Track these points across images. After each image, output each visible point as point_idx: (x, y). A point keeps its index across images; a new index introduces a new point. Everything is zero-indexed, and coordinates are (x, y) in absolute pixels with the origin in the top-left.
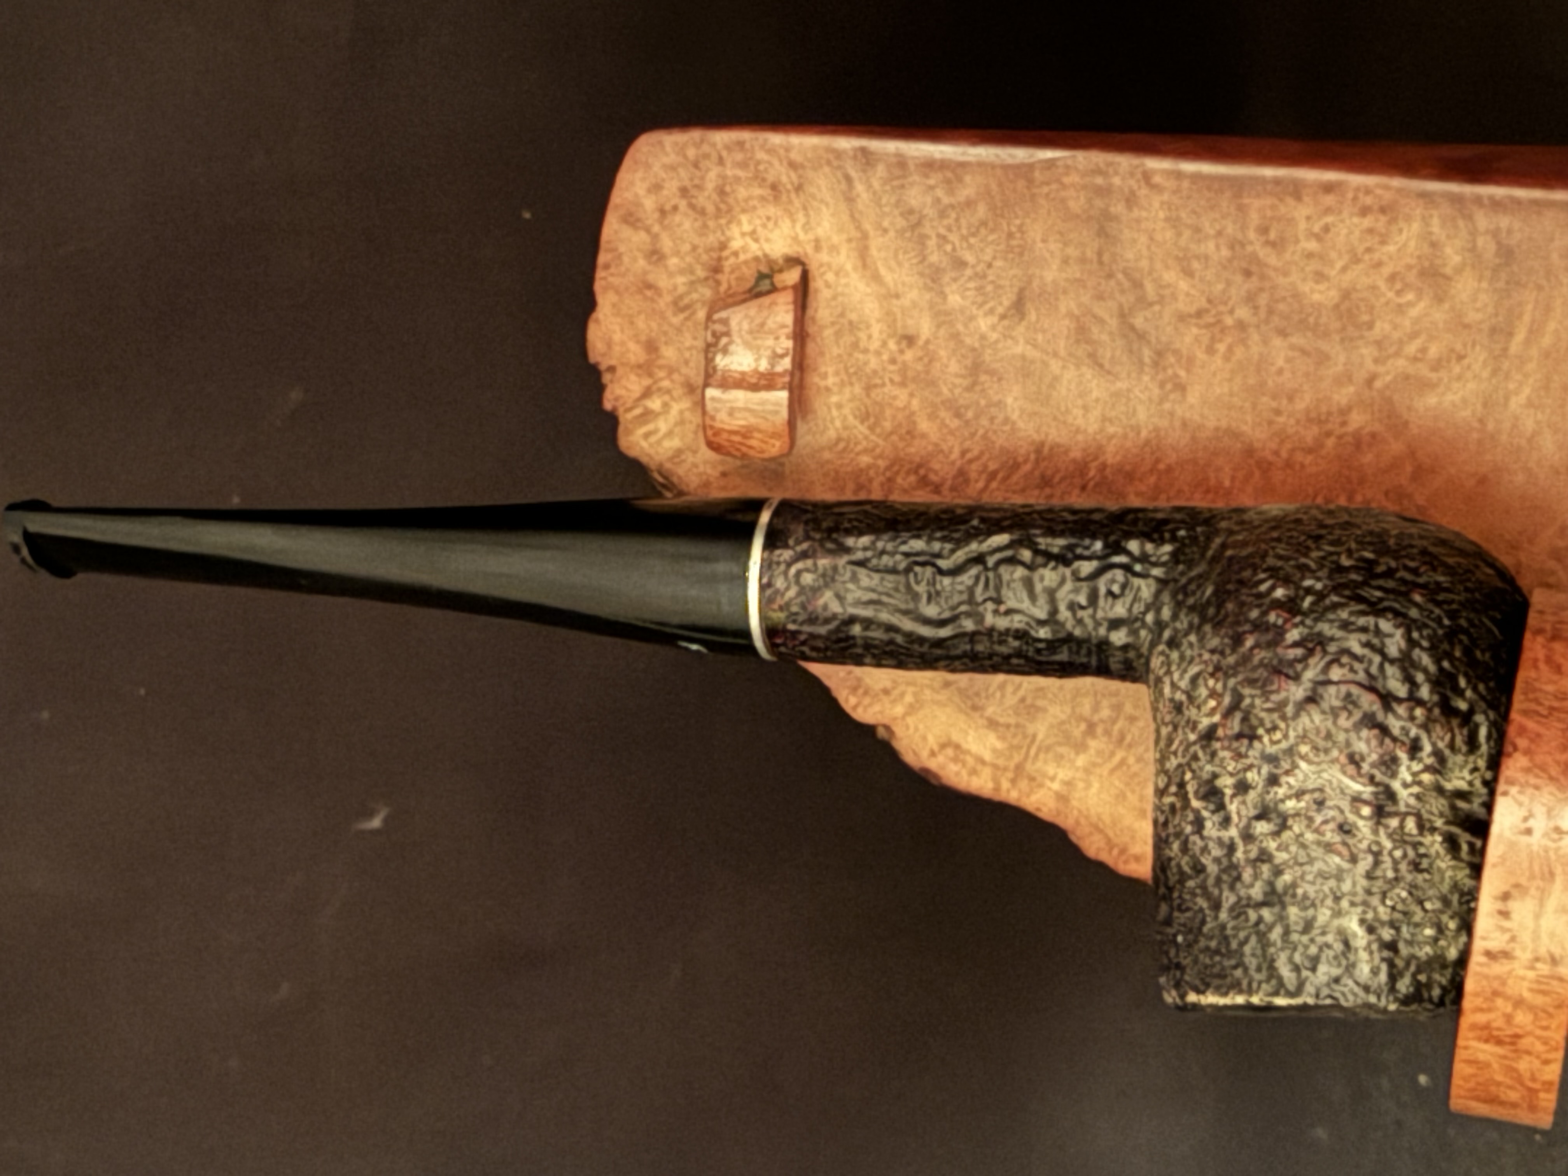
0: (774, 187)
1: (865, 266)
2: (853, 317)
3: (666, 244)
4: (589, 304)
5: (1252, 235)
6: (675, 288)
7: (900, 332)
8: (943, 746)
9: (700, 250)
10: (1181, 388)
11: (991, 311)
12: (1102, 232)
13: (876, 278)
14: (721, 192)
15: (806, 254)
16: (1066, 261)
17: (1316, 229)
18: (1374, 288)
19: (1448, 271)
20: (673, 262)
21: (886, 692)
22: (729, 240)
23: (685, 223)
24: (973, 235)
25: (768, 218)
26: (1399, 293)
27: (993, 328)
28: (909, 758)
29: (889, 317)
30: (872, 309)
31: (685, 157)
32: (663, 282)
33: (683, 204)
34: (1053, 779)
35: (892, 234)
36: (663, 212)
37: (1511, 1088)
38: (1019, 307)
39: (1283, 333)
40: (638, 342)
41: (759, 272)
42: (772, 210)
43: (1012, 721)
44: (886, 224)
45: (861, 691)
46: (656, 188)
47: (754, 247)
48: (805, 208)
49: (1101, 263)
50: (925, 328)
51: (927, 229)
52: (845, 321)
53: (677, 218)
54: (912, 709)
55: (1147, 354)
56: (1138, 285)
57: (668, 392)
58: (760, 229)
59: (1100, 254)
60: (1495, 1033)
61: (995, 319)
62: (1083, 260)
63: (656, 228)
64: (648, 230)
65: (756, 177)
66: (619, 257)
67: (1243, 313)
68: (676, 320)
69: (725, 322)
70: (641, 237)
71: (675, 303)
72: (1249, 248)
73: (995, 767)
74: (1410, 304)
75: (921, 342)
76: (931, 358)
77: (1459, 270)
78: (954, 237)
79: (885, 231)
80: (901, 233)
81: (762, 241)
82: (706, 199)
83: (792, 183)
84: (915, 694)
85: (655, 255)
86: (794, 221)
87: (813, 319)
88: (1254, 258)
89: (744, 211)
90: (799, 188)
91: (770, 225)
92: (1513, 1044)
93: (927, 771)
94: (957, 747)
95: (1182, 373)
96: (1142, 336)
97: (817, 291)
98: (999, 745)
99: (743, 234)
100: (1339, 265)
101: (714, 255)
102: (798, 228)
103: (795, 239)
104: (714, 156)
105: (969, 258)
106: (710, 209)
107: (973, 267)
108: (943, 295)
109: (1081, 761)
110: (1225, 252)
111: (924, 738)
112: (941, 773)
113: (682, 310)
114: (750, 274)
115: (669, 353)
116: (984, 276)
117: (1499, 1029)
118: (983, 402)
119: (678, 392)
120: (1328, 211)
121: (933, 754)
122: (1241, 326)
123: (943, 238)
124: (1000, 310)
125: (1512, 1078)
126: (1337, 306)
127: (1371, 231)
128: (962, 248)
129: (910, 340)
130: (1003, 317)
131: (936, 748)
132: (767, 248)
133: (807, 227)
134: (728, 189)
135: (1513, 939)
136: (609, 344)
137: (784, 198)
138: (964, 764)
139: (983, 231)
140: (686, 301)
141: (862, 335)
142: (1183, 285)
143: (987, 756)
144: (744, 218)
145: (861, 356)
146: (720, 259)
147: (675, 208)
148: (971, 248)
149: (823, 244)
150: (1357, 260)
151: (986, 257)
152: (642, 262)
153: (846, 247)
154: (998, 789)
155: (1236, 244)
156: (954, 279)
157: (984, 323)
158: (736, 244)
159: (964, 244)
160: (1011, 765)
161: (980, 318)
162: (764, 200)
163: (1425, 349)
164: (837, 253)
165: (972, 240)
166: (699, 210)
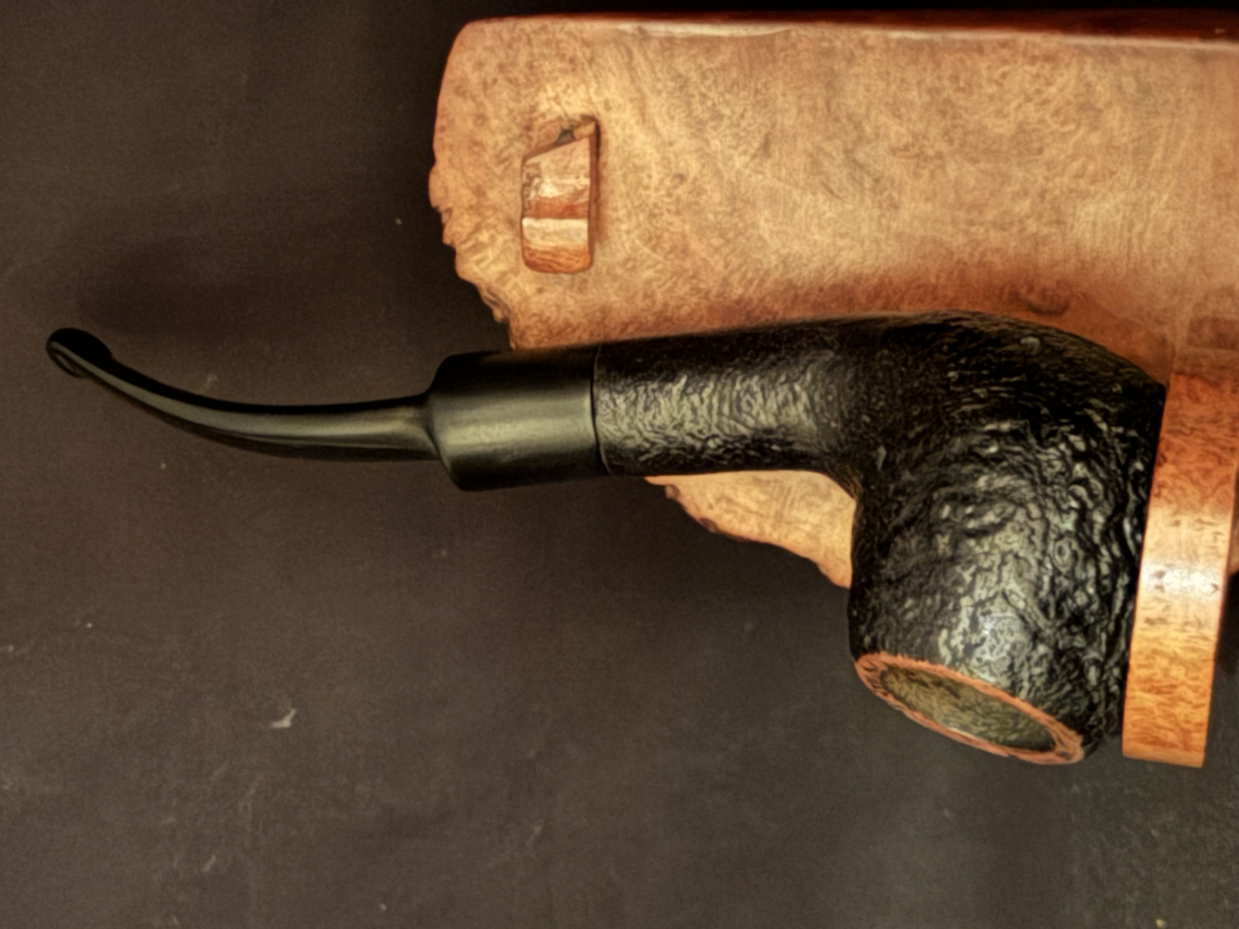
0: (572, 61)
1: (644, 121)
2: (638, 162)
3: (489, 109)
4: (430, 160)
5: (946, 83)
6: (496, 144)
7: (674, 171)
8: (718, 500)
9: (515, 114)
10: (895, 207)
11: (745, 152)
12: (829, 85)
13: (652, 129)
14: (530, 66)
15: (599, 114)
16: (800, 111)
17: (996, 76)
18: (1042, 121)
19: (1100, 105)
20: (494, 123)
22: (537, 104)
23: (504, 93)
24: (728, 92)
25: (568, 86)
26: (1063, 124)
27: (746, 166)
28: (692, 511)
29: (665, 161)
30: (651, 156)
31: (501, 39)
32: (488, 139)
33: (501, 78)
34: (805, 522)
35: (664, 94)
36: (485, 85)
37: (1171, 730)
38: (766, 147)
39: (974, 161)
40: (469, 187)
41: (562, 129)
42: (569, 79)
44: (659, 86)
46: (480, 65)
47: (557, 109)
48: (596, 77)
49: (829, 110)
50: (693, 167)
51: (692, 90)
52: (630, 165)
53: (496, 88)
55: (868, 183)
56: (858, 126)
57: (494, 227)
58: (561, 95)
59: (828, 104)
60: (1156, 685)
61: (747, 159)
62: (814, 109)
63: (481, 98)
64: (473, 98)
65: (557, 55)
66: (452, 122)
67: (941, 145)
68: (498, 170)
69: (537, 166)
70: (468, 106)
71: (498, 156)
72: (945, 95)
73: (759, 514)
74: (1071, 133)
75: (690, 179)
76: (698, 191)
77: (1109, 104)
78: (713, 94)
80: (671, 94)
81: (564, 104)
82: (519, 73)
83: (585, 58)
85: (481, 119)
86: (588, 88)
87: (605, 164)
88: (948, 101)
89: (548, 80)
90: (591, 61)
91: (570, 91)
92: (1169, 693)
93: (706, 521)
94: (730, 501)
95: (895, 195)
96: (863, 168)
97: (607, 142)
98: (763, 497)
99: (548, 99)
100: (1014, 104)
101: (527, 116)
102: (592, 91)
103: (590, 101)
104: (524, 38)
105: (726, 111)
106: (522, 79)
107: (730, 118)
108: (707, 142)
109: (827, 507)
110: (926, 98)
111: (703, 495)
112: (718, 522)
113: (502, 162)
114: (555, 131)
115: (493, 195)
116: (738, 125)
117: (1159, 681)
118: (740, 225)
119: (501, 227)
120: (1005, 62)
121: (711, 507)
122: (939, 155)
123: (704, 96)
124: (752, 151)
125: (1171, 722)
126: (1013, 138)
127: (1037, 76)
128: (720, 103)
129: (682, 178)
130: (754, 157)
131: (712, 501)
132: (568, 109)
133: (598, 93)
134: (536, 64)
135: (1167, 608)
136: (446, 190)
137: (579, 69)
138: (735, 513)
139: (735, 88)
140: (505, 154)
141: (643, 175)
142: (893, 125)
143: (754, 507)
144: (549, 87)
145: (643, 193)
146: (531, 120)
147: (495, 81)
148: (727, 103)
149: (611, 104)
150: (1029, 99)
151: (739, 110)
152: (470, 124)
153: (629, 106)
154: (762, 533)
155: (934, 91)
156: (715, 128)
157: (739, 162)
158: (543, 107)
159: (721, 100)
160: (772, 513)
161: (736, 158)
162: (564, 71)
163: (1084, 168)
164: (624, 111)
165: (728, 97)
166: (513, 82)
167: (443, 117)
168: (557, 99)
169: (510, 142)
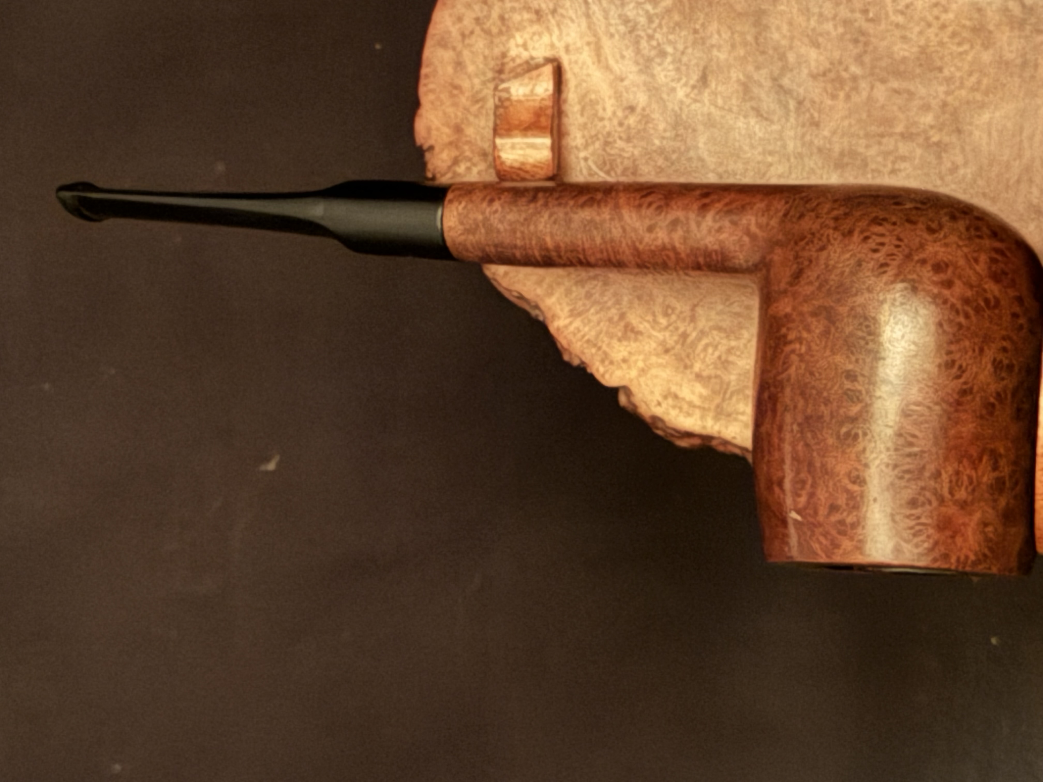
0: (537, 13)
1: (599, 61)
2: (593, 96)
3: (466, 55)
4: (416, 104)
5: (858, 15)
6: (473, 87)
7: (625, 104)
8: (665, 397)
9: (489, 60)
10: (816, 124)
11: (686, 84)
12: (757, 23)
13: (607, 68)
14: (502, 18)
15: (560, 57)
16: (733, 46)
18: (941, 44)
19: (991, 27)
20: (471, 69)
21: (624, 361)
22: (508, 50)
23: (479, 43)
24: (672, 33)
25: (534, 34)
26: (959, 44)
27: (687, 96)
28: (642, 410)
29: (618, 96)
30: (605, 91)
32: (466, 84)
33: (478, 30)
34: (743, 412)
35: (617, 37)
36: (463, 36)
38: (704, 80)
39: (883, 81)
40: (449, 126)
42: (536, 28)
43: (712, 372)
44: (612, 30)
45: (607, 363)
46: (460, 19)
47: (525, 55)
48: (558, 25)
49: (758, 44)
50: (641, 99)
51: (640, 32)
52: (587, 100)
53: (473, 39)
54: (643, 372)
55: (792, 104)
56: (783, 57)
57: (470, 160)
58: (528, 42)
59: (756, 38)
61: (688, 90)
62: (745, 44)
63: (459, 46)
64: (454, 49)
65: (525, 7)
66: (435, 71)
67: (855, 69)
68: (474, 109)
69: (506, 91)
70: (448, 55)
71: (473, 97)
72: (856, 24)
73: (703, 409)
74: (966, 52)
75: (639, 110)
76: (646, 119)
77: (998, 26)
78: (658, 36)
79: (612, 36)
80: (623, 37)
81: (530, 49)
82: (493, 24)
83: (549, 9)
84: (644, 361)
85: (459, 64)
86: (551, 35)
87: (565, 101)
88: (861, 31)
89: (518, 30)
90: (554, 12)
91: (536, 38)
93: (655, 418)
94: (676, 397)
95: (816, 115)
96: (788, 92)
97: (568, 80)
98: (705, 392)
99: (517, 46)
100: (917, 30)
101: (499, 62)
102: (555, 37)
103: (552, 46)
105: (670, 49)
106: (495, 30)
107: (672, 55)
108: (653, 76)
110: (841, 30)
111: (652, 392)
112: (666, 418)
113: (477, 101)
115: (470, 131)
116: (680, 61)
118: (683, 148)
119: (476, 159)
121: (659, 404)
122: (854, 78)
123: (650, 37)
124: (692, 82)
126: (918, 59)
128: (664, 43)
129: (632, 109)
130: (694, 88)
131: (660, 399)
132: (534, 54)
133: (560, 38)
134: (507, 16)
136: (429, 130)
137: (544, 19)
138: (680, 408)
139: (677, 29)
140: (481, 96)
141: (599, 108)
142: (813, 54)
143: (697, 401)
144: (518, 35)
145: (599, 123)
146: (503, 64)
147: (472, 32)
148: (670, 42)
149: (571, 48)
150: (929, 25)
151: (680, 47)
152: (450, 70)
153: (586, 48)
154: (704, 427)
155: (846, 23)
156: (660, 64)
157: (681, 93)
158: (513, 52)
159: (665, 40)
160: (713, 407)
161: (679, 89)
162: (531, 22)
163: (979, 82)
164: (581, 53)
165: (671, 37)
166: (488, 32)
167: (427, 66)
168: (524, 46)
169: (484, 83)
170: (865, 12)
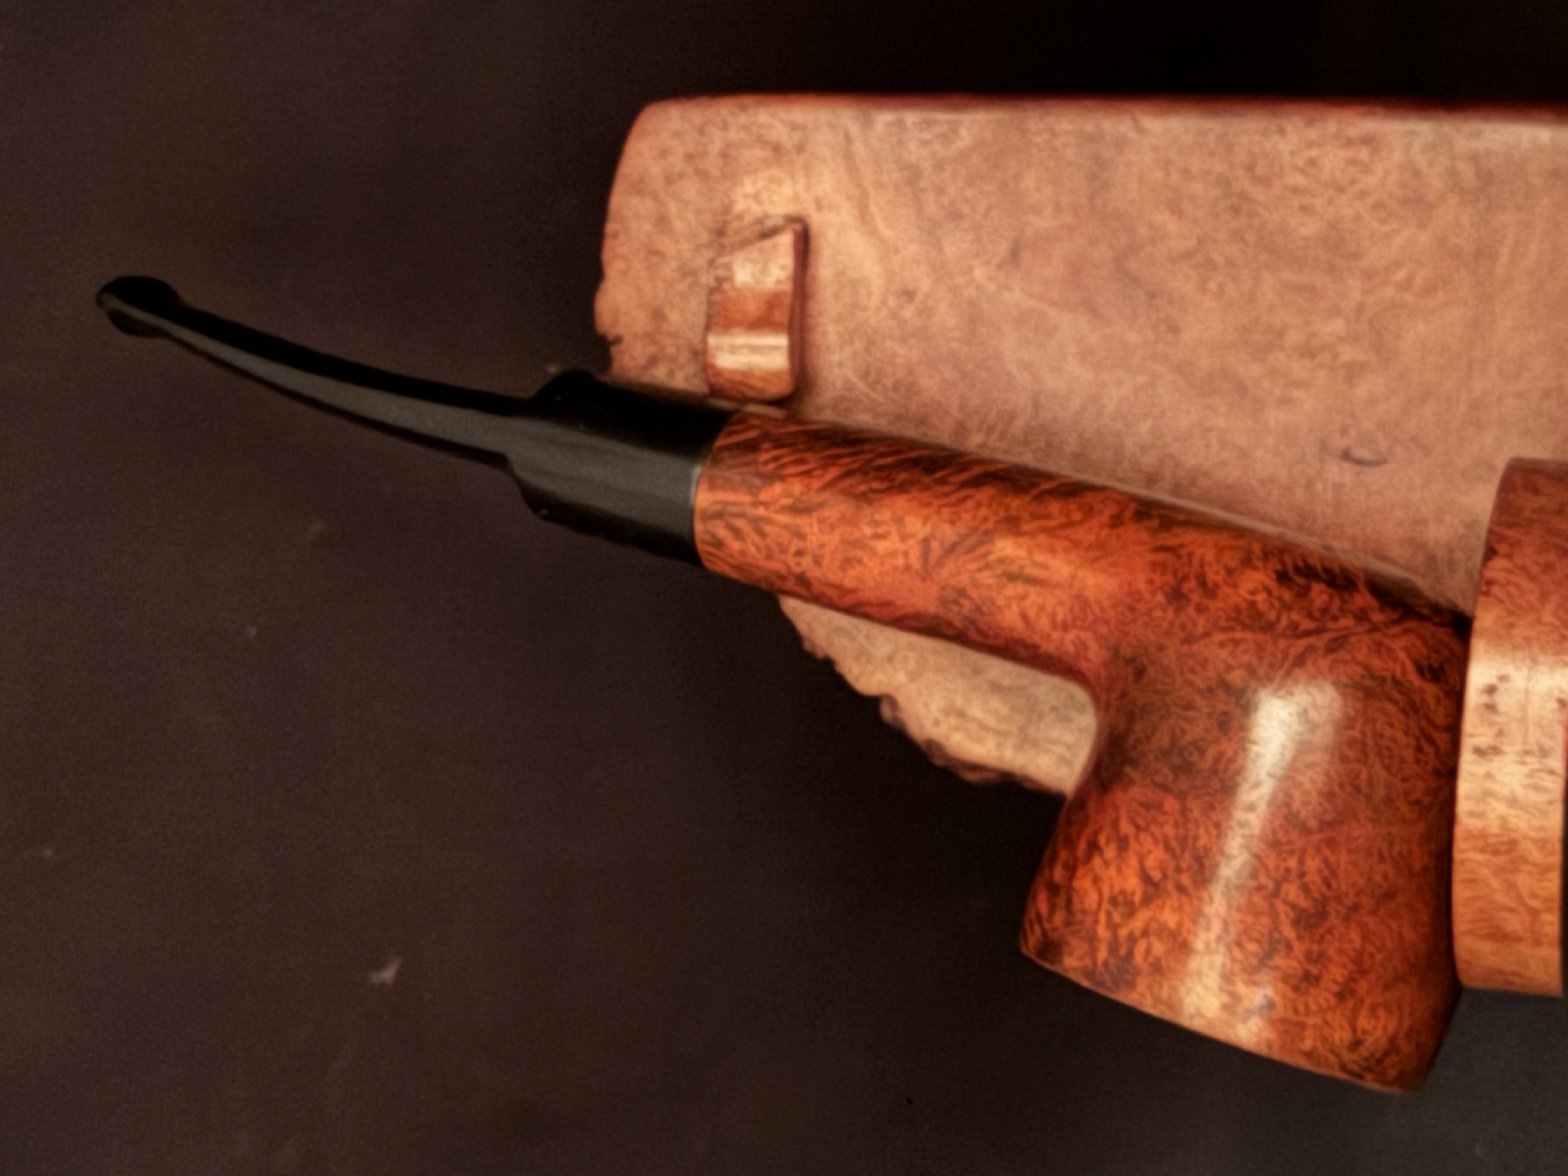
0: (776, 149)
1: (864, 222)
2: (854, 275)
3: (673, 207)
4: (598, 274)
5: (1240, 172)
6: (681, 253)
7: (899, 287)
8: (946, 714)
9: (704, 215)
10: (1175, 329)
11: (988, 262)
12: (1095, 177)
13: (874, 233)
14: (726, 156)
15: (808, 215)
16: (1059, 208)
17: (1301, 163)
19: (1431, 197)
20: (678, 225)
21: (888, 659)
22: (733, 203)
23: (690, 189)
24: (970, 187)
25: (771, 180)
26: (1383, 222)
27: (990, 279)
28: (914, 730)
29: (890, 274)
30: (871, 267)
31: (691, 124)
32: (670, 249)
33: (690, 170)
35: (890, 189)
36: (669, 180)
38: (1014, 254)
39: (1273, 270)
40: (645, 310)
42: (774, 171)
44: (884, 180)
45: (864, 660)
46: (664, 153)
47: (757, 210)
48: (806, 168)
49: (1093, 207)
50: (923, 281)
51: (924, 183)
52: (845, 279)
53: (682, 185)
54: (914, 677)
55: (1141, 298)
56: (1129, 227)
57: (673, 359)
58: (762, 191)
59: (1091, 200)
60: (1491, 841)
61: (991, 269)
62: (1075, 206)
63: (662, 194)
64: (655, 198)
65: (758, 140)
66: (627, 228)
67: (1232, 250)
68: (682, 287)
70: (646, 206)
71: (681, 269)
72: (1237, 186)
73: (1000, 733)
74: (1395, 232)
75: (919, 298)
76: (928, 312)
77: (1441, 196)
78: (950, 190)
79: (884, 187)
80: (897, 188)
81: (764, 202)
82: (712, 163)
83: (794, 144)
84: (917, 660)
85: (662, 221)
86: (795, 181)
87: (814, 279)
88: (1243, 195)
89: (747, 173)
90: (800, 148)
91: (774, 186)
93: (932, 745)
94: (962, 714)
95: (1175, 314)
96: (1136, 281)
97: (818, 249)
98: (1004, 710)
99: (746, 196)
100: (1323, 196)
101: (719, 220)
102: (800, 186)
103: (797, 198)
104: (719, 120)
106: (715, 172)
107: (970, 218)
108: (940, 247)
110: (1214, 193)
111: (928, 707)
112: (947, 744)
113: (687, 275)
115: (674, 317)
116: (981, 227)
117: (1494, 836)
118: (982, 354)
119: (682, 359)
120: (1309, 145)
121: (937, 723)
122: (1231, 263)
124: (997, 260)
125: (1513, 898)
126: (1324, 238)
127: (1352, 162)
129: (909, 295)
130: (1000, 267)
132: (770, 209)
133: (808, 187)
134: (732, 153)
135: (1501, 733)
136: (616, 313)
137: (786, 159)
138: (967, 730)
139: (978, 181)
140: (691, 267)
141: (862, 292)
142: (1172, 225)
143: (991, 722)
144: (747, 181)
145: (861, 314)
146: (725, 223)
147: (681, 174)
148: (967, 200)
149: (824, 203)
150: (1341, 191)
151: (982, 207)
152: (648, 227)
153: (846, 204)
155: (1224, 182)
156: (952, 231)
157: (979, 274)
158: (740, 205)
159: (960, 196)
160: (1014, 730)
161: (977, 268)
162: (767, 163)
163: (1412, 277)
164: (838, 211)
165: (969, 193)
166: (703, 175)
167: (616, 220)
168: (757, 197)
169: (697, 249)
170: (1250, 168)
